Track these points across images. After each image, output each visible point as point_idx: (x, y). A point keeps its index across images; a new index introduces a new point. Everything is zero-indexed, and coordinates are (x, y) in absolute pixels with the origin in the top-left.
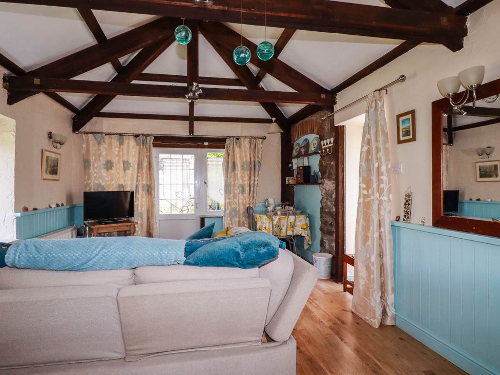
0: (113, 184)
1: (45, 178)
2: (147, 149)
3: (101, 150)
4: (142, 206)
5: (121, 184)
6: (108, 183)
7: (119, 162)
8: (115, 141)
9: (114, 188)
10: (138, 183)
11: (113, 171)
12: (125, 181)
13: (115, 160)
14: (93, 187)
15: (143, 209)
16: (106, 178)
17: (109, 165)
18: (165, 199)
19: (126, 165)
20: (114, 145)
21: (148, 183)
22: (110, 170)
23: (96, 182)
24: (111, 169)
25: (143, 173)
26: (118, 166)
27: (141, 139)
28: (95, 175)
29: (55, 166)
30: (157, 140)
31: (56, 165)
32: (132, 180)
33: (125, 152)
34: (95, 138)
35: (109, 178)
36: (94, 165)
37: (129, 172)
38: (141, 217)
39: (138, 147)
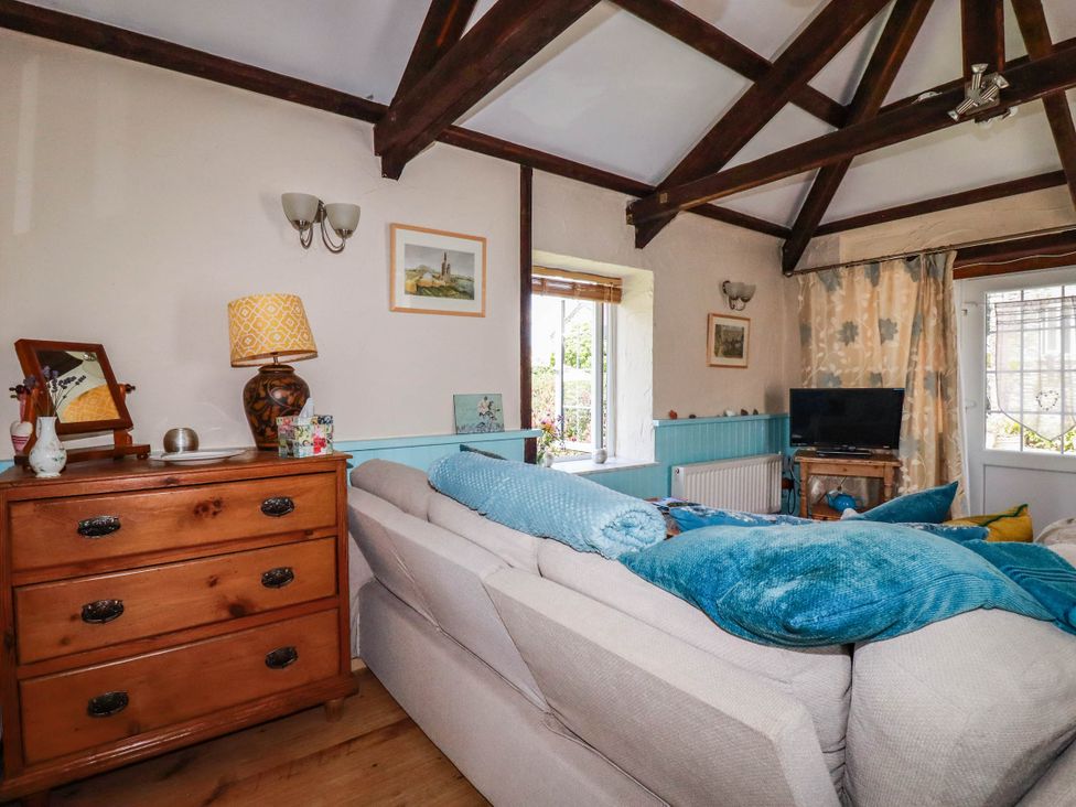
0: (857, 374)
1: (713, 363)
2: (937, 286)
3: (833, 302)
4: (923, 425)
5: (876, 372)
6: (847, 371)
7: (871, 326)
8: (861, 276)
9: (860, 382)
10: (911, 369)
11: (858, 344)
12: (884, 367)
13: (861, 320)
14: (814, 380)
15: (926, 431)
16: (844, 361)
17: (848, 333)
18: (1001, 412)
19: (886, 329)
20: (858, 288)
21: (941, 370)
22: (851, 343)
23: (823, 369)
24: (853, 340)
25: (925, 345)
26: (869, 334)
27: (923, 262)
28: (821, 354)
29: (737, 342)
30: (965, 258)
31: (739, 339)
32: (899, 364)
33: (883, 297)
34: (822, 279)
35: (849, 359)
36: (817, 337)
37: (894, 344)
38: (921, 450)
39: (915, 284)
